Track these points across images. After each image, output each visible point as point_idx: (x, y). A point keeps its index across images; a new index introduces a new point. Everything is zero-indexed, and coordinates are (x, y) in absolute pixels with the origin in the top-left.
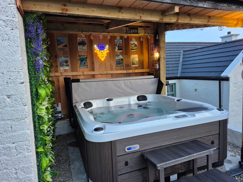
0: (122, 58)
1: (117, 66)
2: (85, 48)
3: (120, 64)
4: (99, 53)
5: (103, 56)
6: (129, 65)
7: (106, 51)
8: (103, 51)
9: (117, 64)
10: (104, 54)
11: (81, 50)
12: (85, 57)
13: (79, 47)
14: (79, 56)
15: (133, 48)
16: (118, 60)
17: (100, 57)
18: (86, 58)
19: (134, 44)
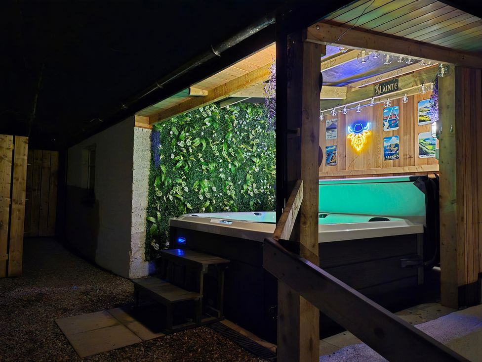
0: (398, 142)
1: (386, 159)
2: (335, 133)
3: (392, 155)
4: (353, 140)
5: (360, 142)
6: (412, 156)
7: (366, 133)
8: (360, 135)
9: (385, 155)
10: (361, 139)
11: (329, 138)
12: (334, 147)
13: (327, 134)
14: (327, 147)
15: (422, 118)
16: (389, 147)
17: (355, 146)
18: (335, 150)
19: (428, 109)
